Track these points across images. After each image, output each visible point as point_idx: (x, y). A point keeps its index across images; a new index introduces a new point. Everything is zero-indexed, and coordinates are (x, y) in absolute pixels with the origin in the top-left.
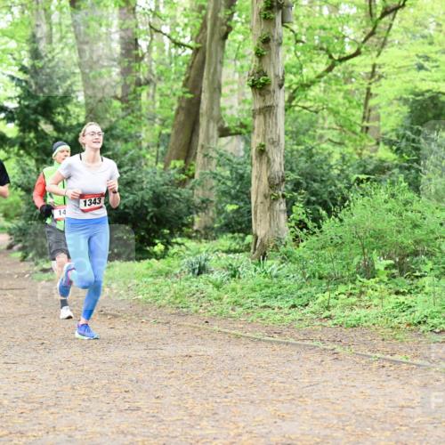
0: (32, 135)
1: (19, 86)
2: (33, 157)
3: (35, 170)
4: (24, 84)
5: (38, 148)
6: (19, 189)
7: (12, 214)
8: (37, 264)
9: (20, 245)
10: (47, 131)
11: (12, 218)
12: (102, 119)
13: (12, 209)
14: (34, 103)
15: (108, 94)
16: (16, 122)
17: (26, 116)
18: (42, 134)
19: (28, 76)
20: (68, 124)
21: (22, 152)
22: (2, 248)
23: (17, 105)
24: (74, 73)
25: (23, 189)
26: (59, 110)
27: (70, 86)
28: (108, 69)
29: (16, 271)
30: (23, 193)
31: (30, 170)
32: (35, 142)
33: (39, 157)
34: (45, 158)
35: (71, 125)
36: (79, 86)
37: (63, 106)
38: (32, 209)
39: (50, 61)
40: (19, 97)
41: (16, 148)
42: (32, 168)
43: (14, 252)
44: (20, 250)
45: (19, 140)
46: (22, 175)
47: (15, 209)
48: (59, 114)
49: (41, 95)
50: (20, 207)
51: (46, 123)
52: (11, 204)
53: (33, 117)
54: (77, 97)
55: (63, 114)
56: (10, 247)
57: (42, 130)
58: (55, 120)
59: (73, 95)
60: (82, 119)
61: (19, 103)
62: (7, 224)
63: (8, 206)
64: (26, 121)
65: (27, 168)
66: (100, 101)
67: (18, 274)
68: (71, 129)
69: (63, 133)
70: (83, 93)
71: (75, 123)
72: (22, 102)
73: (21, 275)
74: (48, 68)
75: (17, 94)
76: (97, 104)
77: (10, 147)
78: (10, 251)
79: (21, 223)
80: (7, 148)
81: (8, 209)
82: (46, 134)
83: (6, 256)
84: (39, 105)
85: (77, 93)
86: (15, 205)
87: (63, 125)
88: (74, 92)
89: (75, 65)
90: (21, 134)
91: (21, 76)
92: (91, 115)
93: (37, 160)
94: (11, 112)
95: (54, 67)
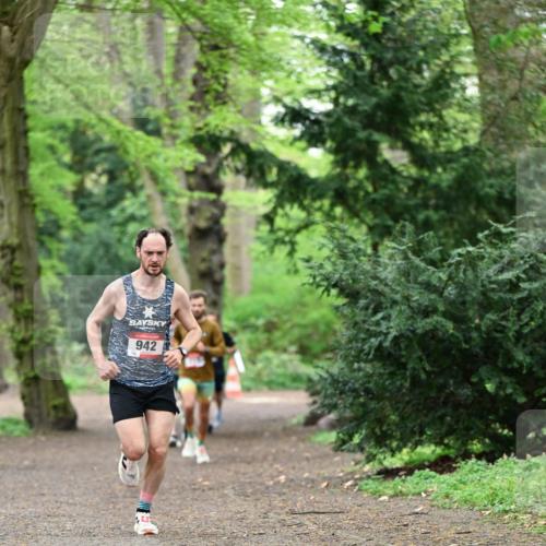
0: (362, 173)
1: (334, 65)
2: (362, 221)
3: (369, 251)
4: (346, 60)
5: (374, 201)
6: (334, 292)
7: (316, 347)
8: (370, 458)
9: (332, 416)
10: (395, 164)
11: (316, 356)
12: (517, 137)
13: (316, 337)
14: (367, 104)
15: (531, 83)
16: (329, 144)
17: (350, 132)
18: (385, 171)
19: (357, 42)
20: (443, 149)
21: (338, 210)
22: (295, 421)
23: (330, 106)
24: (457, 35)
25: (342, 292)
26: (423, 118)
27: (447, 64)
28: (533, 26)
29: (326, 473)
30: (341, 301)
31: (358, 252)
32: (370, 189)
33: (377, 221)
34: (390, 223)
35: (449, 152)
36: (467, 65)
37: (433, 110)
38: (362, 336)
39: (403, 9)
40: (334, 87)
41: (326, 203)
42: (362, 247)
43: (320, 430)
44: (332, 426)
45: (334, 185)
46: (340, 261)
47: (325, 335)
48: (422, 125)
49: (385, 83)
50: (335, 332)
51: (392, 147)
52: (315, 325)
53: (362, 135)
54: (464, 88)
55: (431, 126)
56: (312, 420)
57: (386, 162)
58: (415, 140)
59: (453, 85)
60: (473, 139)
61: (335, 101)
62: (307, 370)
63: (309, 331)
64: (350, 141)
65: (352, 246)
66: (515, 98)
67: (330, 479)
68: (449, 158)
69: (432, 169)
70: (476, 80)
71: (458, 146)
72: (342, 100)
73: (335, 483)
74: (400, 24)
75: (331, 82)
76: (506, 104)
77: (314, 200)
78: (313, 428)
79: (336, 367)
80: (306, 202)
81: (309, 336)
82: (393, 171)
83: (303, 441)
84: (378, 106)
85: (464, 80)
86: (322, 328)
87: (431, 151)
88: (457, 77)
89: (459, 18)
90: (338, 170)
91: (340, 42)
92: (494, 129)
93: (371, 229)
94: (317, 122)
95: (414, 21)
